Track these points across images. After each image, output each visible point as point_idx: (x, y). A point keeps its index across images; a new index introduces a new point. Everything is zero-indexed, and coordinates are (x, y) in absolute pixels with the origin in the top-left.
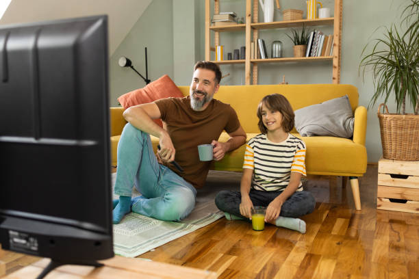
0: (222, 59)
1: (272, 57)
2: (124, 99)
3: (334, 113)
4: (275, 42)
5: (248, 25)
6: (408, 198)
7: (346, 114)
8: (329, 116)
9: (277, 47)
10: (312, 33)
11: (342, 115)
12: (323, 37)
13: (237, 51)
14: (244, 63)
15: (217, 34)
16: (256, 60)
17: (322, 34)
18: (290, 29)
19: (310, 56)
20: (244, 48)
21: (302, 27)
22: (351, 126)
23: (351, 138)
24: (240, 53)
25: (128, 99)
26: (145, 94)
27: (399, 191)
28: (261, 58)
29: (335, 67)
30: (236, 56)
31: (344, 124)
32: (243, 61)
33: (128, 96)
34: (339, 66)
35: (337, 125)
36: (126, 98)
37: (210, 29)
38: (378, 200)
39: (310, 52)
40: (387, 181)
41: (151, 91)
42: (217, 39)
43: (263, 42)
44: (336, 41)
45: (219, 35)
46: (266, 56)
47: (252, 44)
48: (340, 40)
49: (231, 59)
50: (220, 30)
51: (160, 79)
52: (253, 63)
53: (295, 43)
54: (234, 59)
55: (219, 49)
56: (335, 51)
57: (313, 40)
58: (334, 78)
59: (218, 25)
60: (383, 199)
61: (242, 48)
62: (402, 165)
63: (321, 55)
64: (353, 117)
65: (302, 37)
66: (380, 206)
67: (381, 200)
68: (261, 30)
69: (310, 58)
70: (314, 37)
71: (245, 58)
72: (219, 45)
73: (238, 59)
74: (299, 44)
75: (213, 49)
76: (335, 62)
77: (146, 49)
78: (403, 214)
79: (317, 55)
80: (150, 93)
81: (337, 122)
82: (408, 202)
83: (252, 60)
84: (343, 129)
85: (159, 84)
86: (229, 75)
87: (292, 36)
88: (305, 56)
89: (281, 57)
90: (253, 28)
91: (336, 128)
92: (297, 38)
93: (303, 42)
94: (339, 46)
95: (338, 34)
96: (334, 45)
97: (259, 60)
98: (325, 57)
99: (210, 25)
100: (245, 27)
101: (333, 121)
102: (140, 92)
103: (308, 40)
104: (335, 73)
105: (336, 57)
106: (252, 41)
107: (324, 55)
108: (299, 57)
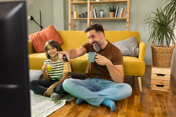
0: (76, 17)
1: (99, 17)
2: (31, 37)
3: (130, 45)
4: (101, 10)
5: (89, 2)
6: (164, 85)
7: (135, 46)
8: (127, 47)
9: (102, 13)
10: (118, 7)
11: (134, 46)
12: (123, 9)
13: (83, 14)
14: (87, 19)
15: (74, 6)
16: (92, 18)
17: (122, 7)
18: (107, 4)
19: (116, 17)
20: (87, 13)
21: (113, 4)
22: (138, 52)
23: (138, 57)
24: (85, 15)
25: (33, 37)
26: (41, 34)
27: (161, 81)
28: (94, 17)
29: (128, 23)
30: (83, 16)
31: (134, 51)
32: (86, 18)
33: (33, 35)
34: (129, 22)
35: (131, 51)
36: (32, 36)
37: (71, 3)
38: (151, 85)
39: (117, 15)
40: (155, 77)
41: (44, 33)
42: (74, 8)
43: (95, 10)
44: (128, 11)
45: (75, 6)
46: (97, 17)
47: (91, 11)
48: (130, 10)
49: (81, 18)
50: (76, 4)
51: (48, 27)
52: (91, 20)
53: (110, 11)
54: (82, 18)
55: (75, 13)
56: (128, 15)
57: (118, 10)
58: (127, 28)
59: (75, 2)
60: (153, 85)
61: (85, 13)
62: (162, 70)
63: (121, 17)
64: (138, 47)
65: (113, 8)
66: (152, 88)
67: (152, 85)
68: (94, 5)
69: (117, 18)
70: (118, 9)
71: (87, 17)
72: (75, 11)
73: (84, 18)
74: (111, 12)
75: (72, 13)
76: (128, 20)
77: (40, 12)
78: (162, 92)
79: (120, 17)
80: (44, 34)
81: (131, 49)
82: (164, 86)
83: (91, 18)
84: (134, 53)
85: (48, 30)
86: (79, 25)
87: (108, 7)
88: (114, 17)
89: (104, 17)
90: (91, 4)
91: (131, 52)
92: (110, 9)
93: (113, 11)
94: (129, 13)
95: (129, 7)
96: (127, 12)
97: (94, 18)
98: (123, 18)
99: (71, 2)
100: (87, 3)
101: (129, 49)
102: (39, 33)
103: (116, 10)
104: (127, 25)
105: (128, 18)
106: (90, 10)
107: (123, 17)
108: (111, 17)
